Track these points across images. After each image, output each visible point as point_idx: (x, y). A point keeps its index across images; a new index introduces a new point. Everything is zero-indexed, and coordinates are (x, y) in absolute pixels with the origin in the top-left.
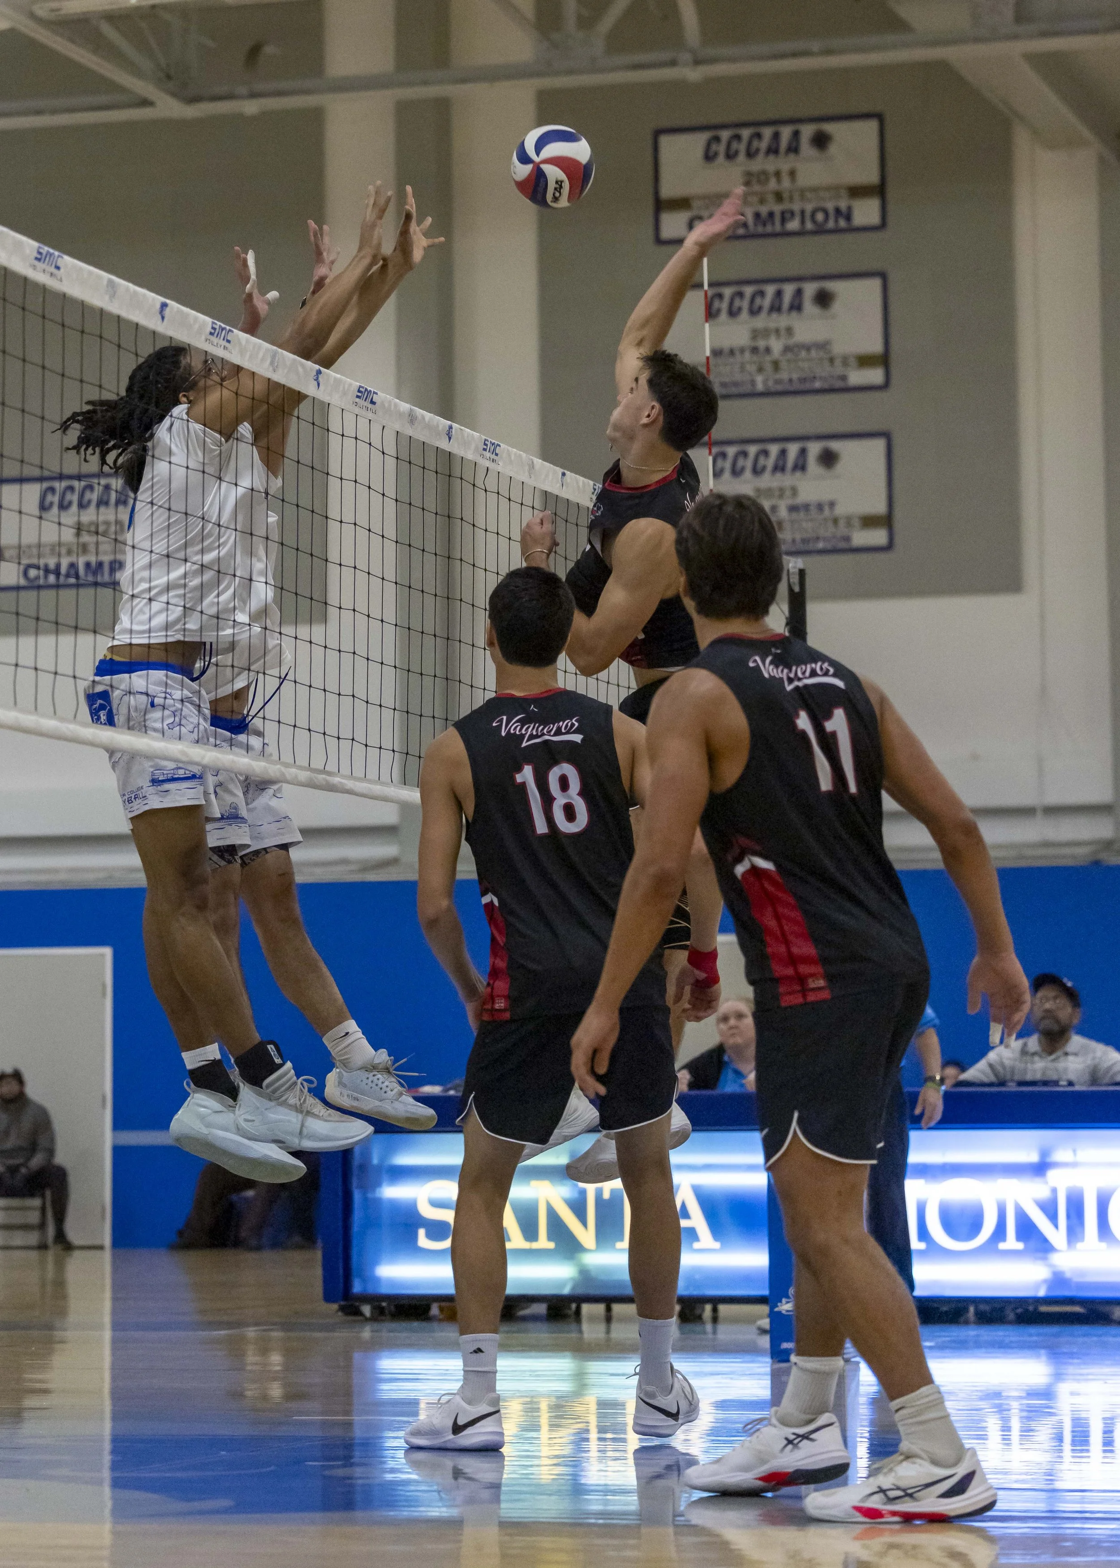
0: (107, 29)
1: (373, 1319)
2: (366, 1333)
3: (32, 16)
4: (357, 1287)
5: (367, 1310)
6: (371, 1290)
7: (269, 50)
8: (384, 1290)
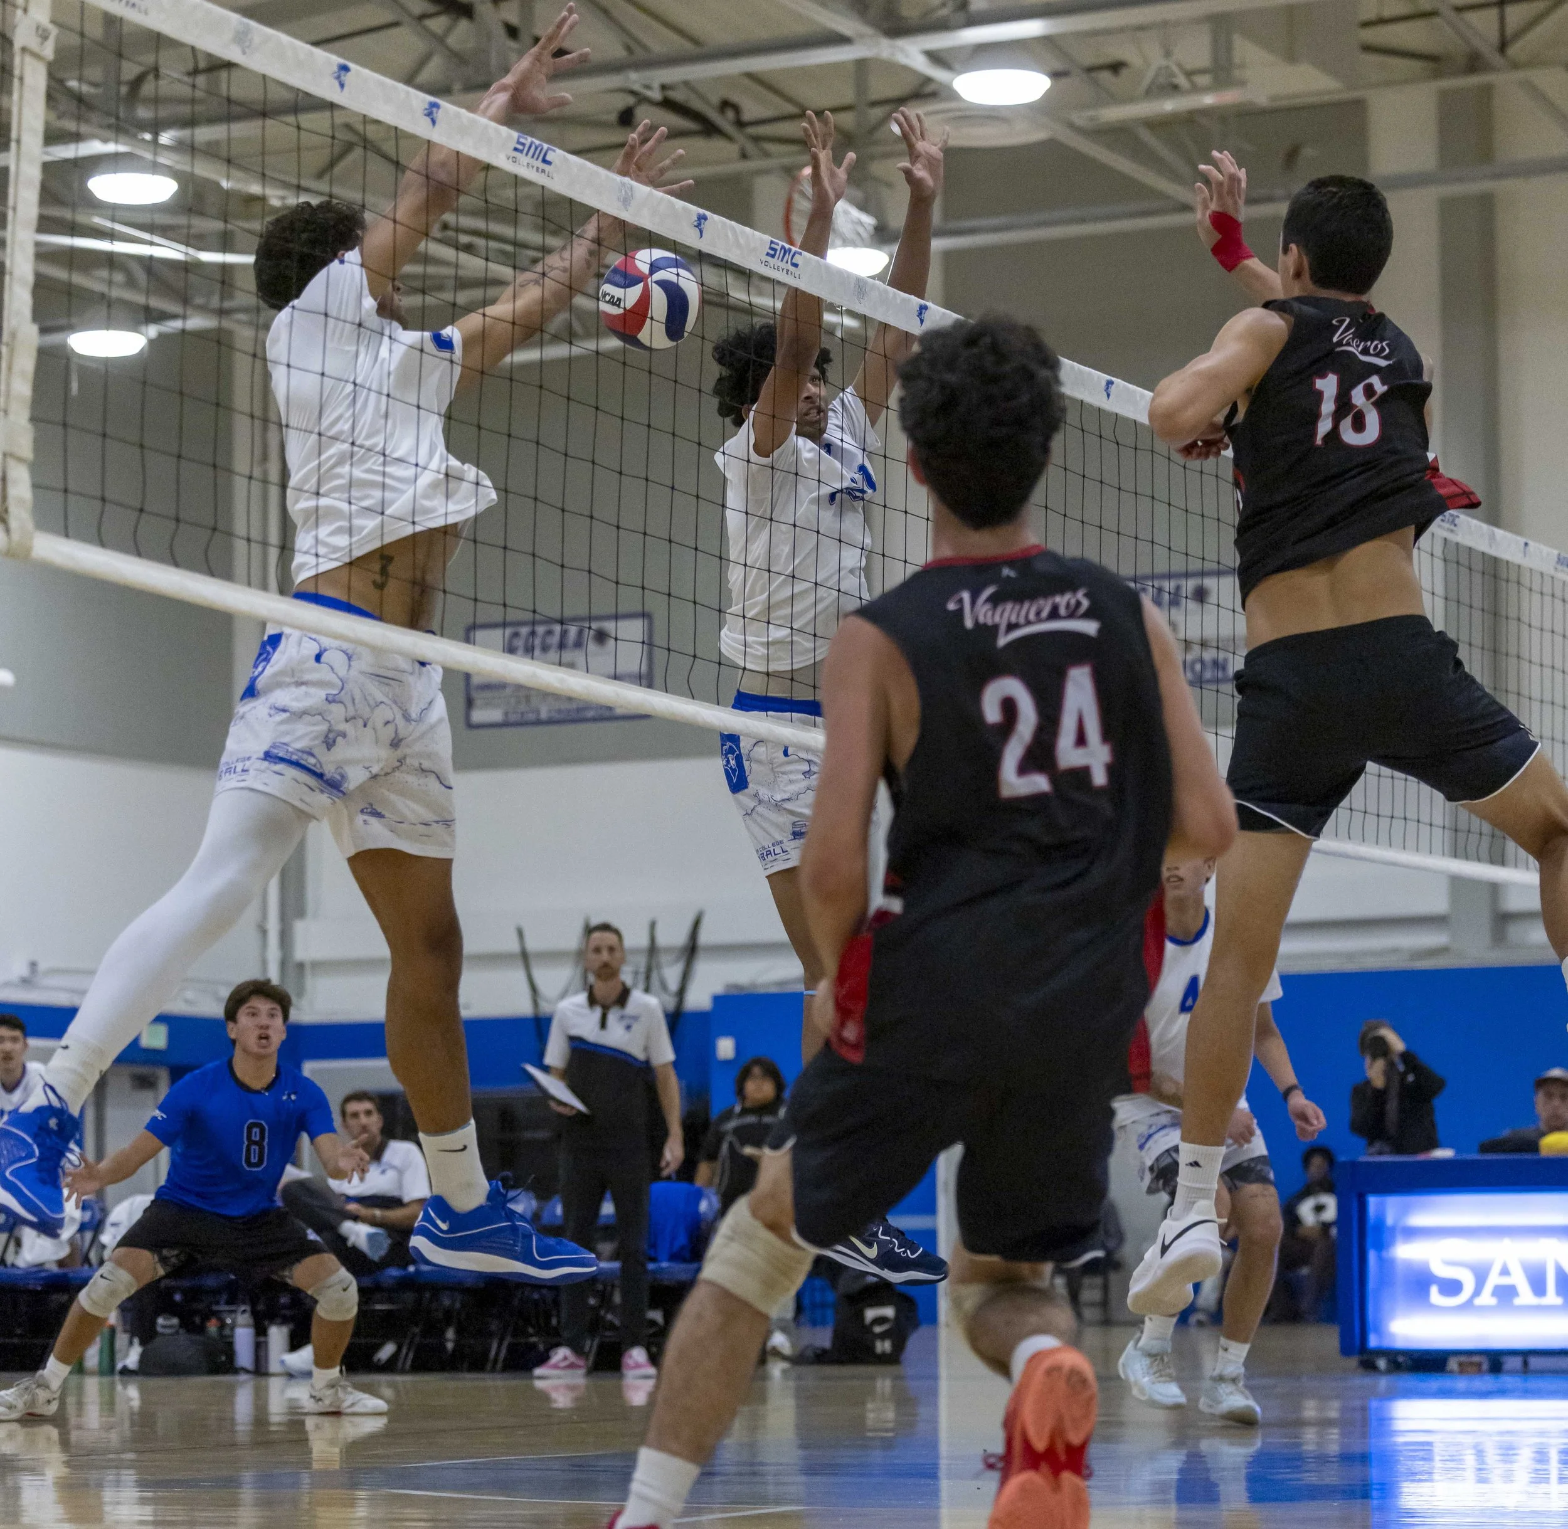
0: (1145, 135)
1: (1389, 1371)
2: (1383, 1382)
3: (1071, 126)
4: (1373, 1342)
5: (1382, 1363)
6: (1386, 1343)
7: (1308, 152)
8: (1400, 1344)
